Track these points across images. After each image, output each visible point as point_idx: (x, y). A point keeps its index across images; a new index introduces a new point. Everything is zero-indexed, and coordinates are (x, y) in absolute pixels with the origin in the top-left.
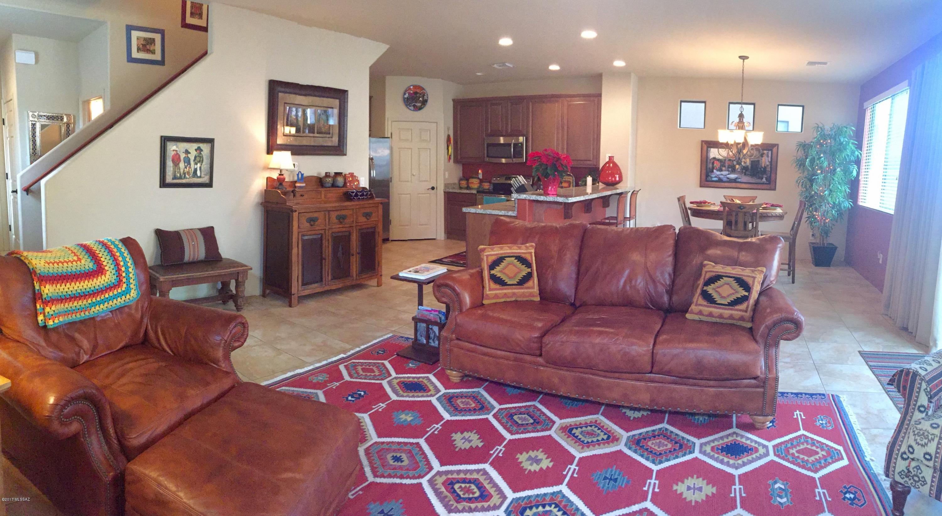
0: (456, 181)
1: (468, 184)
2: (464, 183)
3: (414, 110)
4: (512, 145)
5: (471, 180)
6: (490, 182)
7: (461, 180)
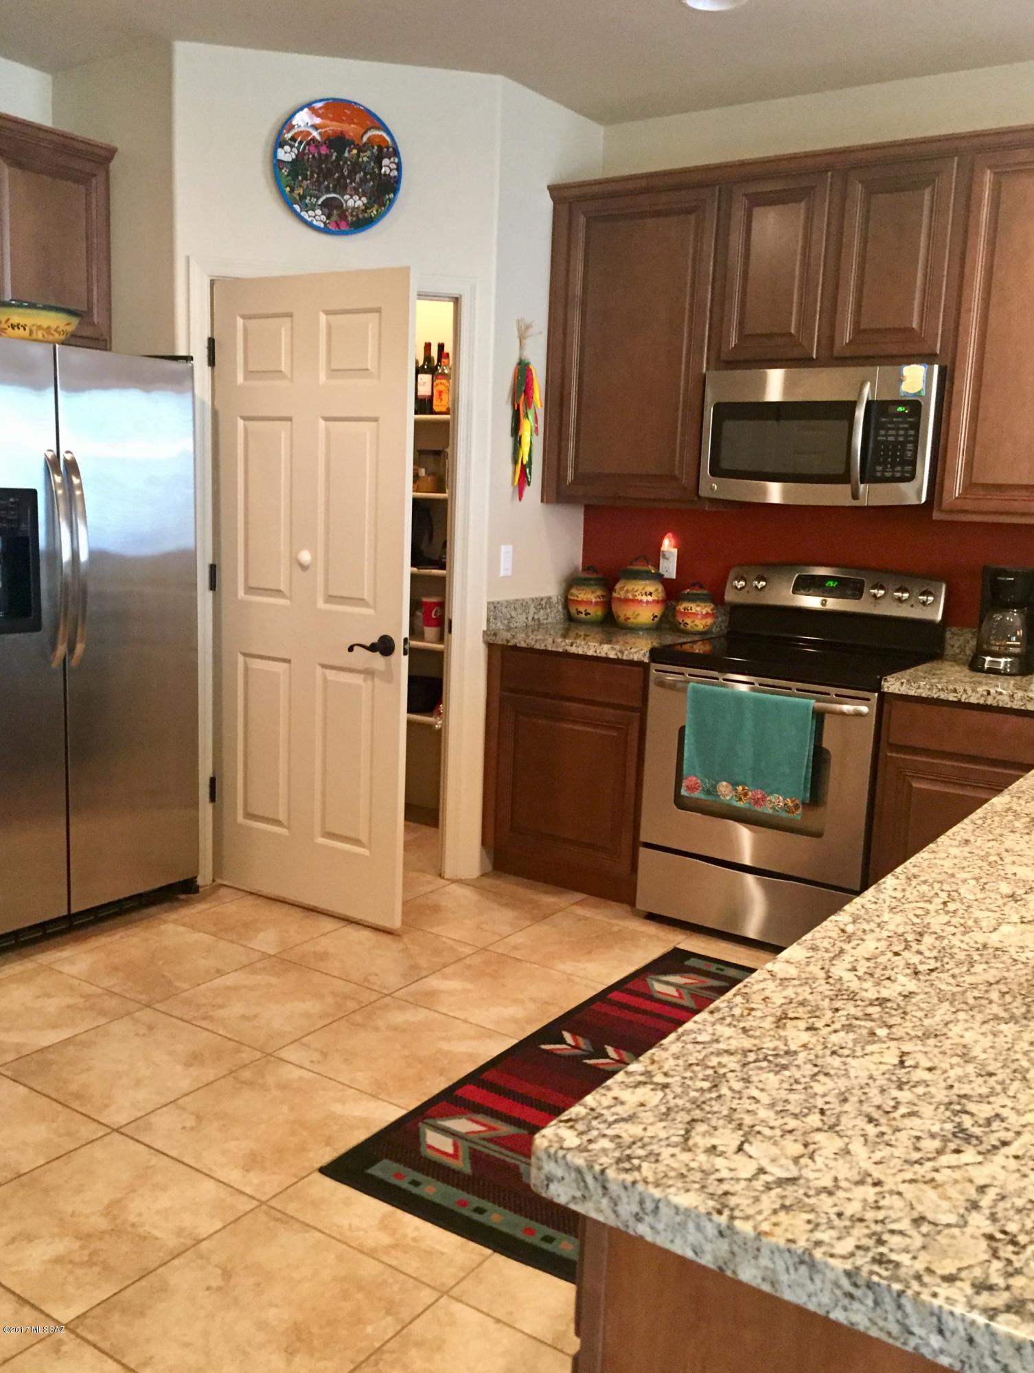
0: (552, 590)
1: (607, 603)
2: (589, 597)
3: (325, 231)
4: (860, 414)
5: (626, 588)
6: (716, 598)
7: (572, 582)
